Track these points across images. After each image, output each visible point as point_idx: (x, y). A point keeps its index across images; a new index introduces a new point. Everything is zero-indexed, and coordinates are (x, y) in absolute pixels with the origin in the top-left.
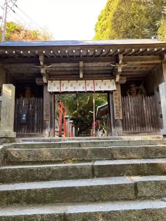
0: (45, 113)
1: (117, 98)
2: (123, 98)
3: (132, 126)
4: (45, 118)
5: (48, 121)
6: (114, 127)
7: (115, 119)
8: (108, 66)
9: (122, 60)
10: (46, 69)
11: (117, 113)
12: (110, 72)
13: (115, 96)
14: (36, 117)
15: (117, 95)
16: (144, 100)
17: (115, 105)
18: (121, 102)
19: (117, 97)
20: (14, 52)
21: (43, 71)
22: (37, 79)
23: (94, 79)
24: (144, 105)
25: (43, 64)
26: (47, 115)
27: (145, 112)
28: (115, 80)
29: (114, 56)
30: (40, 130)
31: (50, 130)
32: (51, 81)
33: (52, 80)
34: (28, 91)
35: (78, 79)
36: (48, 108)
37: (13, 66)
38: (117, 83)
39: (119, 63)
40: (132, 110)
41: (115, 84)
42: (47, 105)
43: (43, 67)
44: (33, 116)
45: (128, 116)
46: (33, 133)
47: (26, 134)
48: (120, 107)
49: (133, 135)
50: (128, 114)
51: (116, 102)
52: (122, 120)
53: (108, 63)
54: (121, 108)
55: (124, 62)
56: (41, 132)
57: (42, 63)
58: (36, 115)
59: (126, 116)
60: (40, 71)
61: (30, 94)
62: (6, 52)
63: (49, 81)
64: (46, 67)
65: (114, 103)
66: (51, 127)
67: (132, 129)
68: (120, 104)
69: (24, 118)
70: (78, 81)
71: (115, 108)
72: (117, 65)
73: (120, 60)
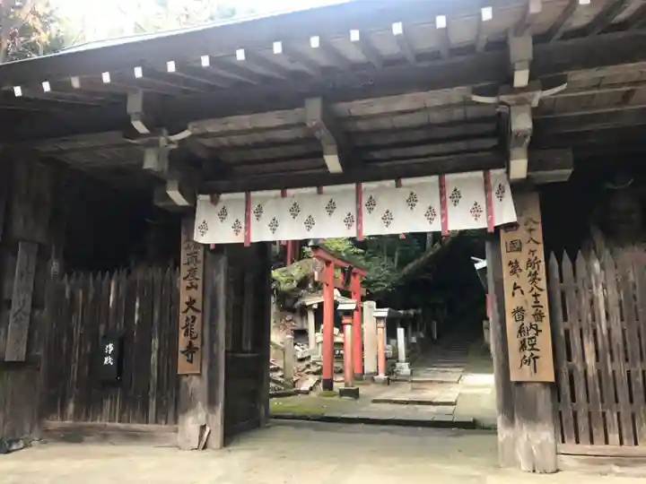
0: (183, 342)
1: (522, 265)
2: (560, 261)
3: (612, 418)
4: (183, 366)
5: (199, 375)
6: (511, 421)
7: (514, 378)
9: (526, 64)
11: (523, 346)
13: (514, 256)
14: (154, 355)
15: (520, 250)
17: (511, 304)
18: (543, 284)
19: (522, 258)
21: (151, 162)
25: (146, 131)
26: (190, 350)
28: (508, 172)
29: (485, 49)
30: (171, 415)
31: (207, 417)
32: (207, 197)
33: (213, 194)
36: (198, 316)
38: (518, 189)
39: (515, 84)
40: (609, 331)
42: (191, 303)
43: (155, 144)
45: (590, 360)
46: (144, 427)
47: (118, 429)
48: (539, 316)
49: (617, 469)
50: (589, 348)
51: (516, 287)
52: (554, 387)
53: (461, 91)
54: (546, 320)
55: (543, 74)
56: (171, 421)
57: (140, 127)
58: (155, 343)
59: (576, 360)
63: (203, 199)
64: (170, 142)
65: (508, 289)
66: (212, 402)
67: (614, 437)
68: (536, 296)
69: (108, 360)
70: (325, 189)
71: (510, 320)
72: (504, 98)
73: (517, 65)
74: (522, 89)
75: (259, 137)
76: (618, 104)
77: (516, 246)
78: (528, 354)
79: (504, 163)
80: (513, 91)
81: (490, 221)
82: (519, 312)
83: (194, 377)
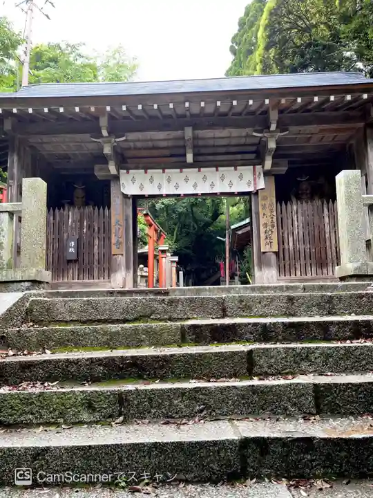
0: (114, 240)
1: (267, 206)
2: (281, 206)
3: (298, 267)
4: (114, 250)
5: (122, 255)
6: (260, 269)
7: (262, 250)
8: (247, 136)
9: (276, 122)
10: (115, 144)
11: (266, 238)
12: (254, 148)
13: (263, 202)
14: (96, 247)
15: (266, 200)
16: (326, 210)
17: (262, 221)
18: (275, 214)
19: (267, 203)
20: (46, 110)
21: (107, 150)
22: (97, 167)
23: (217, 165)
24: (327, 220)
25: (107, 135)
26: (119, 243)
27: (327, 235)
28: (263, 167)
29: (260, 114)
30: (106, 275)
31: (126, 274)
32: (125, 171)
33: (128, 170)
34: (79, 193)
35: (183, 165)
36: (122, 227)
37: (45, 138)
38: (266, 174)
39: (271, 129)
40: (298, 232)
41: (262, 175)
42: (117, 222)
44: (91, 246)
45: (291, 244)
46: (92, 281)
47: (79, 283)
48: (273, 226)
50: (291, 239)
51: (264, 215)
52: (277, 254)
53: (248, 130)
54: (276, 227)
55: (282, 126)
56: (106, 277)
57: (105, 133)
58: (96, 242)
59: (286, 244)
60: (103, 149)
61: (84, 199)
62: (30, 111)
63: (123, 172)
64: (115, 142)
65: (261, 215)
66: (127, 268)
67: (298, 273)
68: (272, 218)
69: (71, 250)
70: (184, 170)
71: (261, 228)
72: (266, 135)
73: (272, 122)
74: (273, 131)
75: (150, 144)
76: (305, 142)
77: (265, 198)
78: (268, 241)
79: (262, 163)
80: (270, 132)
81: (255, 188)
82: (266, 225)
83: (120, 256)
